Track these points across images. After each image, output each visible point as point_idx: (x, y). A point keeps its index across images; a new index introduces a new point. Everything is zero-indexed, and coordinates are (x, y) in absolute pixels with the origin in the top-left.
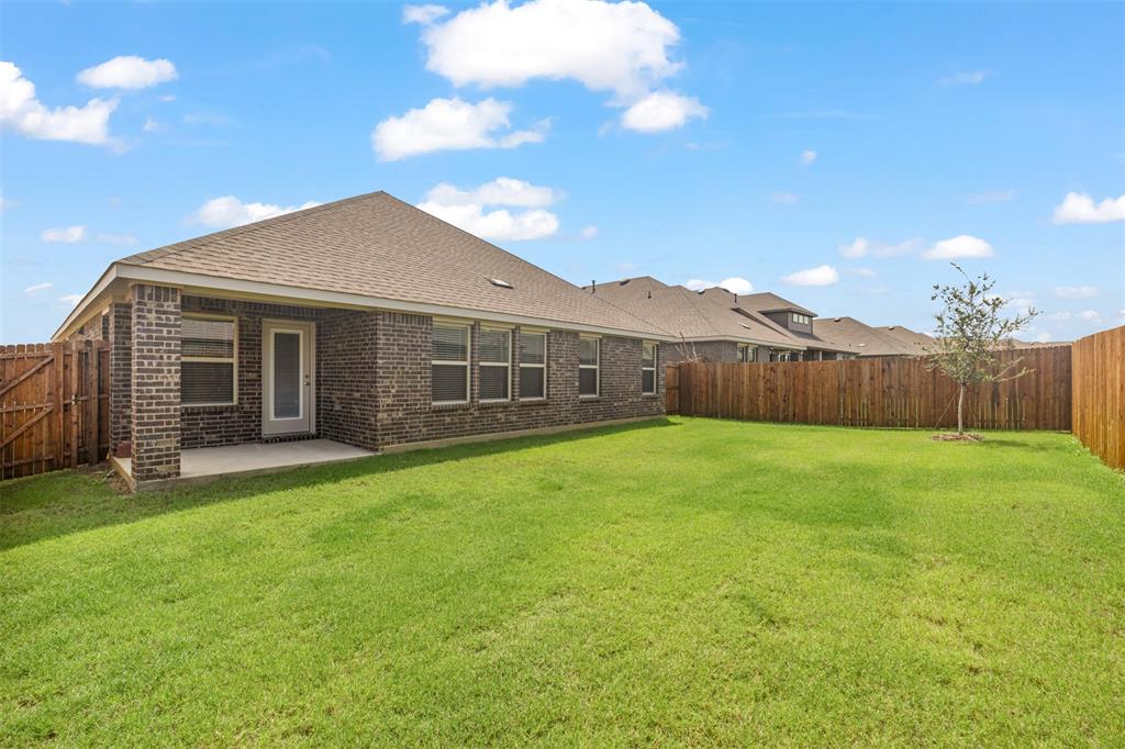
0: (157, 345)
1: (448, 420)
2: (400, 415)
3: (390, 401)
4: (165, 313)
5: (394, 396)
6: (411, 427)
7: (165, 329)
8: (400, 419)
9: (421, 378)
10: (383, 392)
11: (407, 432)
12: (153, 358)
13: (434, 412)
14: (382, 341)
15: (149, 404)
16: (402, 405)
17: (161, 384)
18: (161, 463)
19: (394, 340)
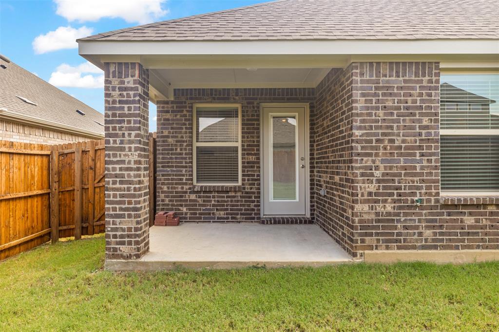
0: (120, 122)
1: (469, 220)
2: (389, 208)
3: (372, 188)
4: (126, 89)
5: (378, 181)
6: (406, 228)
7: (126, 106)
8: (389, 214)
9: (422, 155)
10: (362, 175)
11: (399, 234)
12: (116, 135)
13: (445, 206)
14: (359, 104)
15: (114, 183)
16: (392, 194)
17: (123, 162)
18: (123, 243)
19: (378, 101)
